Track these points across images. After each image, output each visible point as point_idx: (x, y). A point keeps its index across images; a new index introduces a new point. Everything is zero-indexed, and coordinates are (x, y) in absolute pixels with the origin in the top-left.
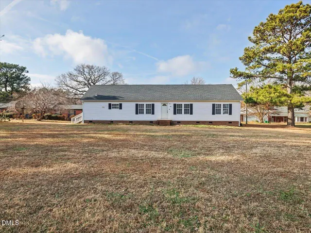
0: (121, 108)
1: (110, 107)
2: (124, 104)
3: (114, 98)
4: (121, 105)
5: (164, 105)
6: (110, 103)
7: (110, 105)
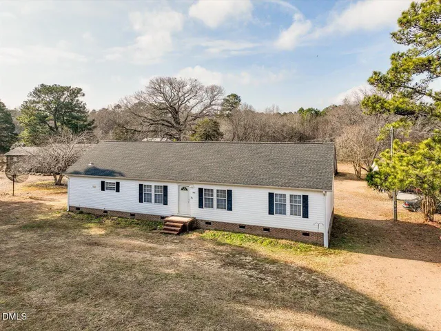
0: (118, 190)
1: (103, 186)
2: (123, 184)
3: (110, 174)
4: (118, 184)
5: (184, 189)
6: (103, 180)
7: (103, 183)
